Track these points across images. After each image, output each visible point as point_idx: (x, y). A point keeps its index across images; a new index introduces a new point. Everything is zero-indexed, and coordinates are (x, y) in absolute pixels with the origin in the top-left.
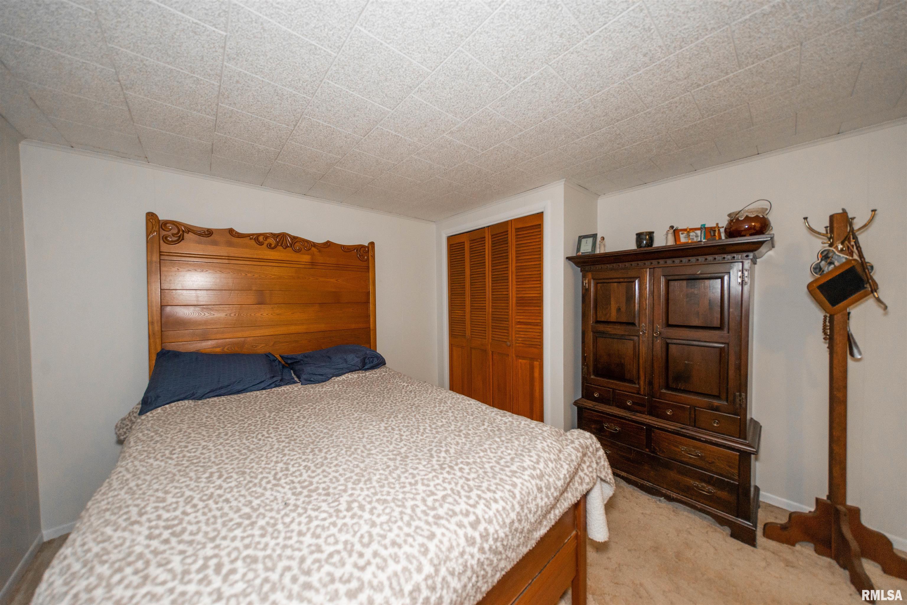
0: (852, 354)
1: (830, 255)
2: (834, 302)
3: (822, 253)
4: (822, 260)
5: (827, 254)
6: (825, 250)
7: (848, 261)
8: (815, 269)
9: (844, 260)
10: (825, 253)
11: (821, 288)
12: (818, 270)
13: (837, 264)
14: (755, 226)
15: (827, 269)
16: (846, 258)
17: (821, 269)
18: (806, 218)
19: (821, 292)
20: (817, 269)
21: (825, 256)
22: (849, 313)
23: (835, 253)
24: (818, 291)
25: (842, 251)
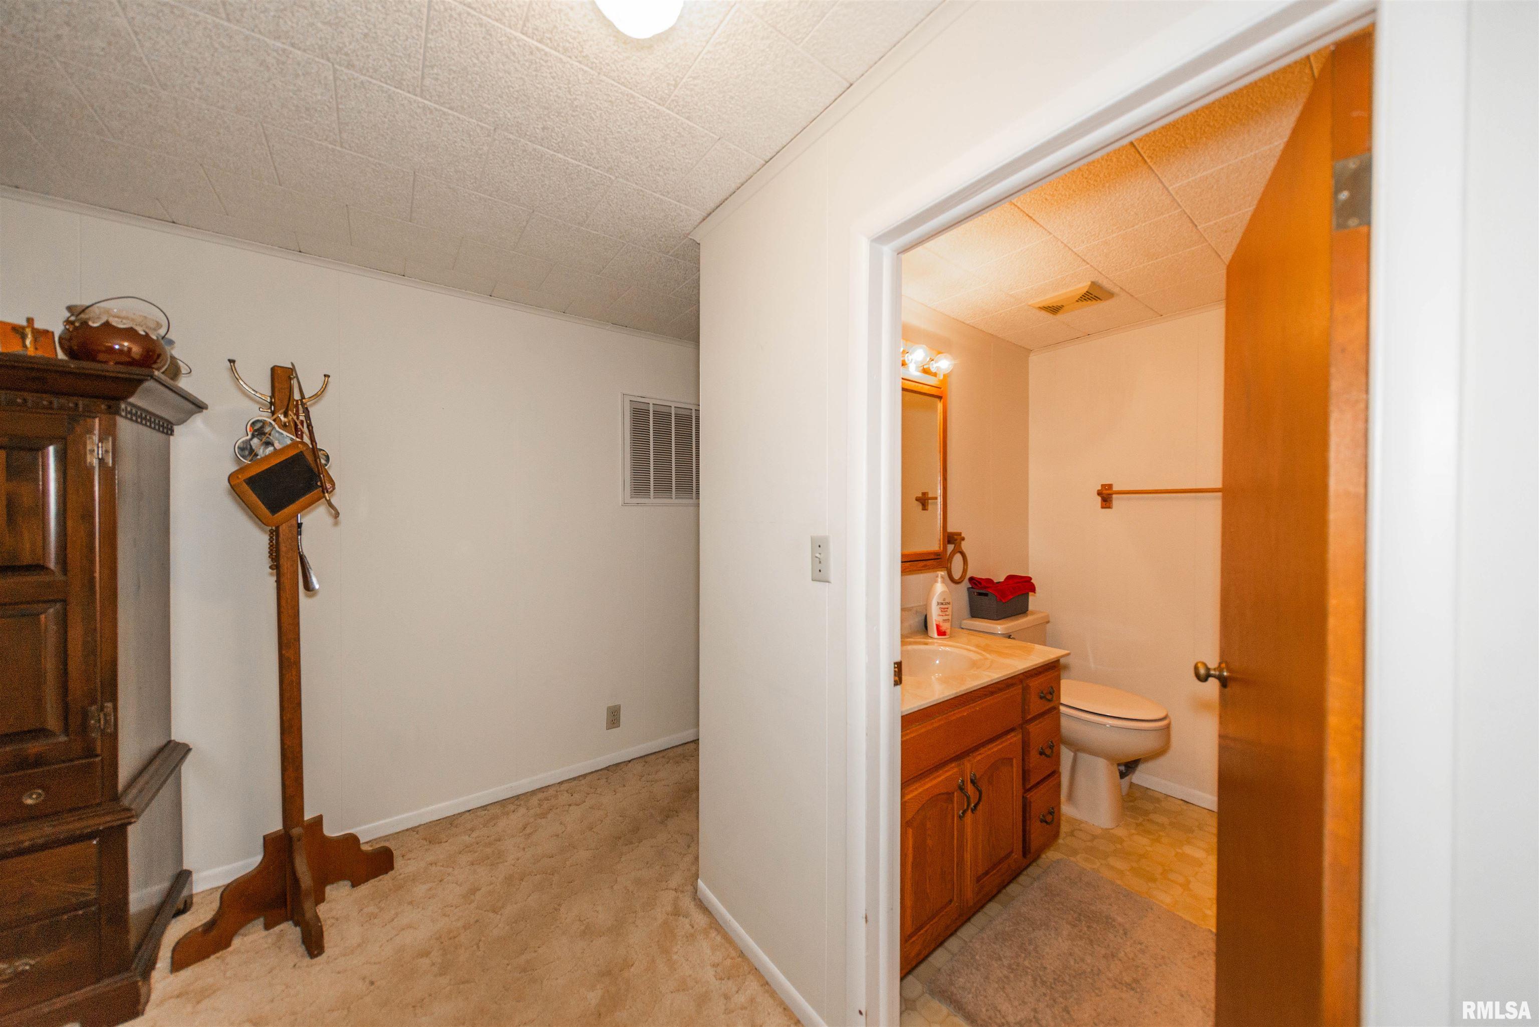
0: (308, 587)
1: (267, 430)
2: (275, 507)
3: (253, 424)
4: (253, 436)
5: (262, 427)
6: (258, 421)
7: (294, 444)
8: (242, 449)
9: (289, 442)
10: (258, 426)
11: (251, 482)
12: (247, 453)
13: (278, 446)
14: (130, 349)
15: (263, 452)
16: (292, 439)
17: (252, 450)
18: (232, 361)
19: (253, 490)
20: (246, 450)
21: (259, 430)
22: (300, 526)
23: (274, 428)
24: (246, 487)
25: (284, 426)
